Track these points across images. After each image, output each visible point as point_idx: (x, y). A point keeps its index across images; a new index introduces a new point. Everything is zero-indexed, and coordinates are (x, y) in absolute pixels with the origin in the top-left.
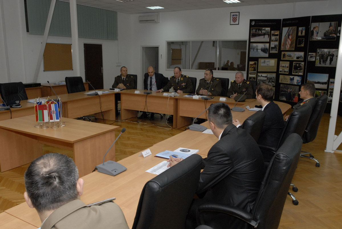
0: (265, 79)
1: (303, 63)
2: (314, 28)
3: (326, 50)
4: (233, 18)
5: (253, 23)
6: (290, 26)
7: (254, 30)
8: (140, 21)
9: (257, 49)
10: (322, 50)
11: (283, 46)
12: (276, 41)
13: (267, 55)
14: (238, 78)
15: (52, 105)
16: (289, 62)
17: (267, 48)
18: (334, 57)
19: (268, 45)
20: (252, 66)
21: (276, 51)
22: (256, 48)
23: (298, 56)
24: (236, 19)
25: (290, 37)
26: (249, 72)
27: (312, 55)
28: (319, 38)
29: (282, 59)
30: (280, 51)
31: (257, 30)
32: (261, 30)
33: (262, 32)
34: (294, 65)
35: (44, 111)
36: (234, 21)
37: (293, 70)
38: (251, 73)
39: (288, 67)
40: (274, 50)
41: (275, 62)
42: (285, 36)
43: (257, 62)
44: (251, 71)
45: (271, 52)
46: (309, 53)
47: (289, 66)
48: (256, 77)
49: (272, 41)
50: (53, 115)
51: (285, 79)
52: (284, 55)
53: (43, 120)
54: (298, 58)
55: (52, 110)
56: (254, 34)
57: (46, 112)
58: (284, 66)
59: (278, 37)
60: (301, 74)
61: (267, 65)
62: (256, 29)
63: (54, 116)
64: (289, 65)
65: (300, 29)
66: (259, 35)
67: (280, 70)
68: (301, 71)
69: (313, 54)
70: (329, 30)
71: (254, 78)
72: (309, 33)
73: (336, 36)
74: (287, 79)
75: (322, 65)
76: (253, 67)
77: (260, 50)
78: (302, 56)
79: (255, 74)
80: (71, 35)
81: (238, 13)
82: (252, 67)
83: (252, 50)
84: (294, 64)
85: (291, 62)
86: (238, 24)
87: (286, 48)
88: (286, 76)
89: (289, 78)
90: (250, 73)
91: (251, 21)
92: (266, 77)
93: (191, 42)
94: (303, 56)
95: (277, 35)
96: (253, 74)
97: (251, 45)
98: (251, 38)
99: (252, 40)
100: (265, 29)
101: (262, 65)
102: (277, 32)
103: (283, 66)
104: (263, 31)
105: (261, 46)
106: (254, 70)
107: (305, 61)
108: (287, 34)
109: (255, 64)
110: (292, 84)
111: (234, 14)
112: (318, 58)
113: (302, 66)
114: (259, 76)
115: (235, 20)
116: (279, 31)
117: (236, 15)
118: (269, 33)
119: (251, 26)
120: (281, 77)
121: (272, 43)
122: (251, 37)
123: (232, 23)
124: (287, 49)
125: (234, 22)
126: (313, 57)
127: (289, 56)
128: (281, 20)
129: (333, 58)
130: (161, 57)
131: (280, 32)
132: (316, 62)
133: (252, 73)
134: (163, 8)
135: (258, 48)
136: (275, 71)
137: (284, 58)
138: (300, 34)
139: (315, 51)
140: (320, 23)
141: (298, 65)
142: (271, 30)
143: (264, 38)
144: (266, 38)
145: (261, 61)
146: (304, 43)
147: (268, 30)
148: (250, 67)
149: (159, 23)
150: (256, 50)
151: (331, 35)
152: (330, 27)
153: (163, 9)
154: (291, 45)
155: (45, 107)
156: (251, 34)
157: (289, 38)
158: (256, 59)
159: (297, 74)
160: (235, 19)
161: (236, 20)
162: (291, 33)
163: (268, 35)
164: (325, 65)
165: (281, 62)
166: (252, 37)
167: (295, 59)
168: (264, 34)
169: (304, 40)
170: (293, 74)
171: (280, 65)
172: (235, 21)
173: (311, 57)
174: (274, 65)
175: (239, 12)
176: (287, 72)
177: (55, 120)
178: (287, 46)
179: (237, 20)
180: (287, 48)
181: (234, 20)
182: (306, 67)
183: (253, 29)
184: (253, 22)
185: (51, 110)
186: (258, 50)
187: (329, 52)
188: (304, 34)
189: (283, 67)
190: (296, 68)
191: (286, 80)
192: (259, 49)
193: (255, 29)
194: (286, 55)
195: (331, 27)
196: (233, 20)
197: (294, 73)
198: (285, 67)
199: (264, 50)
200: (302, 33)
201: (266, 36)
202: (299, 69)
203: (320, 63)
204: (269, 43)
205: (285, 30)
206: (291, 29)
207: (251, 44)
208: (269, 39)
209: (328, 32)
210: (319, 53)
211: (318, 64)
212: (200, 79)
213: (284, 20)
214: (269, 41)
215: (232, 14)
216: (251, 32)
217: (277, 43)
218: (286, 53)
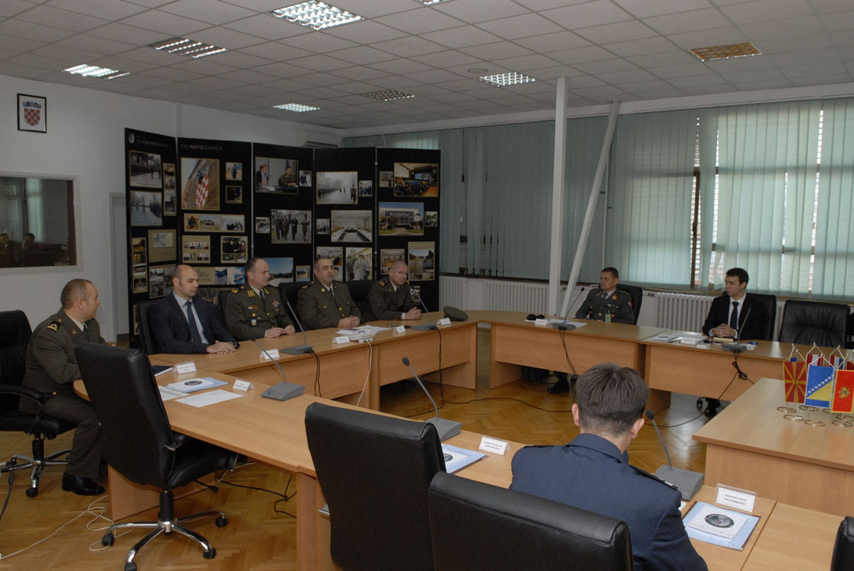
0: (161, 279)
1: (245, 239)
2: (261, 167)
3: (284, 212)
4: (26, 110)
5: (132, 139)
6: (204, 157)
7: (135, 158)
9: (144, 207)
10: (279, 211)
11: (186, 199)
12: (172, 187)
13: (159, 221)
16: (209, 237)
17: (158, 205)
18: (298, 226)
19: (159, 195)
20: (138, 250)
21: (174, 211)
22: (142, 204)
23: (230, 224)
24: (35, 115)
25: (206, 181)
26: (133, 266)
27: (262, 222)
28: (272, 189)
29: (186, 230)
30: (181, 213)
31: (141, 159)
32: (145, 158)
33: (147, 163)
34: (224, 244)
36: (29, 120)
37: (222, 253)
38: (137, 269)
39: (207, 248)
40: (171, 209)
41: (173, 238)
42: (190, 178)
43: (145, 239)
44: (137, 263)
45: (165, 213)
46: (257, 218)
47: (209, 246)
48: (146, 277)
49: (166, 187)
52: (192, 222)
54: (230, 227)
56: (135, 166)
58: (196, 245)
59: (174, 179)
60: (243, 261)
61: (163, 244)
62: (138, 156)
64: (209, 243)
65: (229, 165)
66: (144, 171)
67: (185, 255)
68: (242, 254)
69: (265, 220)
70: (285, 175)
71: (143, 280)
73: (297, 186)
75: (282, 241)
77: (149, 209)
78: (241, 225)
79: (144, 271)
82: (137, 253)
83: (134, 208)
84: (222, 242)
85: (215, 237)
86: (45, 132)
87: (195, 205)
88: (204, 269)
89: (215, 273)
90: (135, 267)
91: (128, 132)
92: (162, 274)
94: (243, 224)
95: (172, 174)
96: (141, 271)
97: (130, 196)
98: (129, 178)
99: (135, 182)
100: (153, 157)
101: (156, 245)
102: (172, 167)
103: (191, 245)
104: (150, 162)
105: (148, 198)
106: (143, 261)
107: (247, 233)
108: (196, 174)
109: (142, 243)
110: (223, 284)
111: (30, 101)
112: (274, 227)
113: (243, 244)
114: (152, 274)
115: (32, 117)
116: (175, 165)
117: (37, 105)
118: (160, 168)
119: (128, 146)
121: (166, 191)
122: (130, 173)
123: (24, 125)
124: (199, 208)
125: (32, 124)
126: (264, 227)
127: (207, 224)
129: (296, 227)
131: (176, 168)
132: (272, 235)
133: (140, 269)
135: (146, 204)
137: (192, 227)
138: (229, 176)
139: (268, 214)
140: (271, 159)
141: (232, 243)
142: (163, 161)
143: (152, 178)
144: (156, 180)
145: (153, 234)
146: (241, 195)
147: (158, 159)
148: (134, 253)
150: (142, 208)
151: (290, 184)
152: (286, 169)
154: (209, 199)
156: (130, 167)
157: (200, 182)
158: (144, 232)
159: (233, 262)
160: (32, 114)
161: (35, 118)
162: (206, 172)
163: (159, 171)
164: (286, 240)
165: (185, 238)
166: (132, 175)
167: (224, 229)
168: (151, 170)
169: (241, 191)
170: (223, 262)
171: (183, 244)
172: (32, 121)
173: (262, 225)
176: (207, 259)
178: (197, 200)
179: (39, 118)
180: (198, 204)
181: (29, 117)
182: (252, 246)
183: (131, 154)
184: (131, 136)
186: (146, 209)
187: (290, 216)
188: (239, 177)
189: (192, 248)
190: (229, 249)
191: (205, 278)
192: (147, 207)
193: (135, 154)
194: (198, 222)
195: (289, 169)
196: (26, 117)
197: (224, 259)
198: (199, 247)
199: (155, 209)
200: (234, 176)
201: (156, 175)
202: (235, 250)
203: (278, 238)
204: (162, 191)
205: (188, 165)
206: (206, 164)
207: (132, 192)
208: (161, 181)
209: (284, 178)
210: (274, 217)
213: (182, 140)
214: (160, 187)
215: (23, 99)
216: (130, 160)
217: (173, 193)
218: (196, 216)
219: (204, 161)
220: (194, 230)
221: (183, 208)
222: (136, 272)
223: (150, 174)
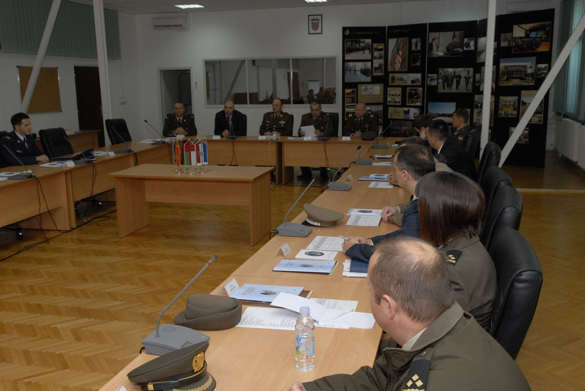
1: (421, 89)
2: (433, 40)
3: (450, 70)
4: (312, 23)
5: (347, 33)
6: (400, 37)
7: (349, 43)
8: (155, 26)
9: (355, 71)
10: (446, 69)
11: (390, 65)
12: (380, 58)
13: (369, 79)
15: (200, 145)
16: (400, 89)
17: (368, 69)
18: (461, 80)
19: (369, 64)
21: (382, 72)
22: (353, 69)
23: (413, 79)
24: (317, 25)
25: (400, 52)
26: (346, 105)
27: (432, 78)
28: (441, 54)
29: (390, 84)
30: (387, 73)
31: (354, 43)
32: (359, 42)
33: (360, 45)
34: (409, 93)
35: (192, 152)
37: (407, 99)
38: (348, 107)
39: (400, 95)
40: (379, 71)
41: (381, 89)
42: (393, 51)
43: (355, 89)
44: (349, 103)
45: (374, 74)
46: (429, 75)
47: (401, 94)
49: (375, 58)
50: (201, 157)
51: (396, 113)
52: (393, 78)
53: (191, 164)
54: (413, 82)
55: (200, 151)
56: (349, 48)
57: (193, 154)
58: (394, 93)
59: (382, 52)
60: (419, 104)
61: (371, 93)
62: (352, 42)
63: (202, 158)
64: (401, 92)
65: (414, 40)
66: (357, 50)
67: (389, 99)
68: (419, 100)
69: (433, 76)
70: (452, 43)
72: (426, 47)
73: (462, 50)
74: (399, 113)
75: (447, 90)
76: (350, 98)
77: (360, 72)
78: (419, 80)
81: (320, 16)
82: (349, 97)
83: (348, 72)
84: (408, 91)
85: (404, 88)
86: (321, 33)
87: (395, 68)
88: (398, 109)
89: (403, 111)
90: (347, 106)
91: (344, 29)
93: (247, 61)
94: (420, 79)
95: (381, 50)
96: (351, 108)
97: (346, 65)
98: (346, 55)
99: (348, 57)
100: (365, 41)
101: (364, 93)
102: (381, 45)
103: (392, 93)
104: (362, 44)
105: (360, 66)
106: (353, 102)
107: (423, 86)
108: (396, 48)
109: (353, 92)
110: (407, 119)
111: (314, 18)
112: (440, 81)
113: (420, 93)
115: (315, 27)
116: (383, 44)
117: (318, 20)
118: (371, 47)
119: (344, 37)
120: (391, 110)
121: (375, 61)
122: (345, 52)
123: (312, 31)
124: (397, 70)
125: (315, 30)
126: (433, 80)
127: (400, 80)
128: (385, 27)
129: (459, 80)
130: (196, 85)
131: (385, 45)
132: (439, 86)
133: (350, 106)
134: (202, 7)
135: (357, 69)
136: (382, 101)
137: (393, 82)
138: (413, 48)
139: (437, 72)
140: (441, 33)
141: (413, 92)
142: (373, 42)
143: (364, 53)
144: (367, 55)
145: (361, 88)
146: (420, 60)
147: (369, 42)
148: (347, 98)
149: (189, 29)
150: (353, 72)
151: (455, 49)
152: (453, 38)
154: (402, 64)
155: (192, 148)
156: (345, 49)
157: (398, 53)
158: (354, 85)
159: (413, 104)
160: (315, 25)
162: (401, 47)
163: (369, 49)
164: (451, 90)
165: (389, 89)
166: (347, 53)
167: (409, 83)
168: (363, 49)
169: (420, 57)
170: (408, 104)
171: (388, 93)
173: (431, 80)
174: (379, 93)
175: (322, 15)
176: (399, 102)
177: (202, 163)
178: (396, 65)
179: (318, 26)
180: (396, 67)
181: (314, 27)
182: (425, 94)
183: (347, 41)
184: (347, 31)
185: (199, 150)
186: (357, 72)
187: (455, 73)
188: (419, 48)
189: (393, 95)
190: (411, 96)
191: (398, 114)
192: (358, 71)
193: (350, 41)
194: (396, 79)
195: (455, 39)
196: (312, 27)
197: (408, 103)
198: (396, 95)
199: (365, 72)
200: (416, 47)
201: (367, 52)
202: (415, 97)
203: (444, 88)
204: (371, 61)
205: (392, 42)
206: (401, 41)
207: (346, 63)
208: (370, 55)
209: (451, 45)
210: (441, 74)
211: (441, 90)
213: (390, 28)
214: (370, 58)
215: (311, 18)
216: (345, 45)
217: (382, 61)
218: (395, 75)
219: (400, 39)
220: (393, 84)
221: (388, 70)
222: (348, 108)
223: (362, 52)
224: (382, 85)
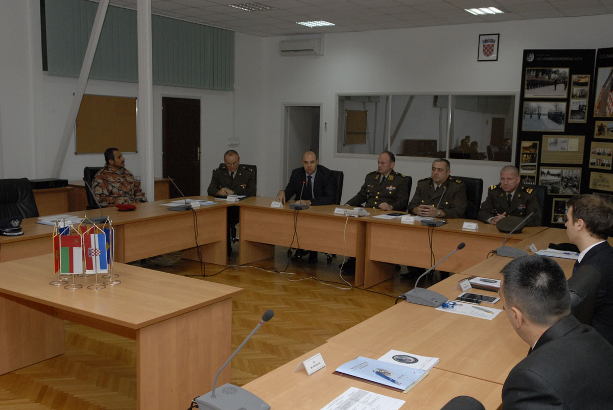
0: (558, 179)
4: (484, 46)
5: (531, 58)
7: (533, 74)
8: (282, 51)
9: (539, 115)
11: (598, 107)
12: (582, 96)
13: (561, 128)
14: (509, 179)
15: (92, 236)
17: (561, 113)
19: (563, 106)
20: (528, 152)
21: (583, 118)
22: (537, 112)
24: (490, 48)
26: (521, 164)
29: (595, 137)
30: (592, 120)
31: (540, 74)
32: (549, 73)
33: (550, 77)
35: (74, 249)
36: (486, 53)
38: (525, 167)
39: (610, 155)
40: (578, 117)
41: (579, 144)
42: (604, 86)
43: (538, 142)
44: (526, 162)
45: (570, 121)
48: (535, 175)
49: (573, 97)
50: (94, 258)
51: (602, 181)
52: (601, 129)
53: (71, 270)
55: (93, 247)
56: (532, 80)
57: (78, 252)
58: (601, 151)
59: (587, 89)
61: (562, 148)
62: (538, 71)
63: (96, 261)
66: (544, 84)
67: (592, 160)
71: (532, 177)
74: (607, 182)
76: (529, 154)
77: (547, 117)
79: (534, 170)
80: (138, 78)
81: (497, 36)
82: (527, 154)
83: (527, 117)
86: (497, 60)
87: (605, 113)
88: (605, 175)
90: (522, 166)
91: (527, 53)
92: (559, 175)
93: (391, 97)
95: (585, 84)
96: (529, 169)
97: (525, 106)
98: (526, 91)
99: (529, 94)
100: (558, 71)
101: (551, 148)
102: (585, 77)
103: (598, 152)
104: (553, 76)
105: (547, 107)
106: (533, 160)
108: (609, 82)
109: (534, 146)
111: (487, 39)
114: (543, 173)
115: (488, 51)
116: (589, 76)
117: (493, 41)
118: (567, 80)
119: (526, 64)
120: (593, 175)
121: (572, 101)
122: (526, 87)
123: (482, 57)
124: (608, 116)
125: (488, 56)
128: (594, 50)
130: (326, 127)
131: (591, 78)
133: (528, 167)
134: (334, 24)
135: (542, 112)
136: (581, 162)
137: (600, 134)
142: (571, 73)
143: (555, 89)
144: (560, 91)
145: (548, 140)
147: (566, 72)
148: (523, 154)
149: (323, 55)
150: (537, 116)
153: (332, 26)
155: (76, 241)
156: (526, 82)
157: (611, 90)
158: (537, 136)
160: (488, 48)
161: (490, 50)
163: (565, 83)
165: (593, 144)
166: (528, 88)
168: (555, 83)
171: (592, 150)
172: (488, 53)
174: (576, 150)
175: (499, 34)
176: (608, 165)
177: (97, 270)
178: (607, 108)
179: (493, 50)
180: (608, 111)
181: (486, 51)
183: (530, 71)
184: (531, 56)
185: (91, 247)
186: (541, 117)
189: (599, 154)
191: (607, 184)
192: (544, 115)
193: (534, 70)
194: (606, 129)
196: (484, 51)
198: (604, 154)
199: (555, 117)
201: (561, 87)
204: (567, 100)
205: (604, 73)
207: (526, 103)
208: (566, 92)
212: (420, 179)
213: (602, 51)
214: (565, 96)
215: (483, 38)
216: (526, 76)
217: (584, 102)
218: (605, 123)
220: (601, 137)
221: (594, 116)
222: (524, 169)
223: (553, 87)
224: (583, 137)
